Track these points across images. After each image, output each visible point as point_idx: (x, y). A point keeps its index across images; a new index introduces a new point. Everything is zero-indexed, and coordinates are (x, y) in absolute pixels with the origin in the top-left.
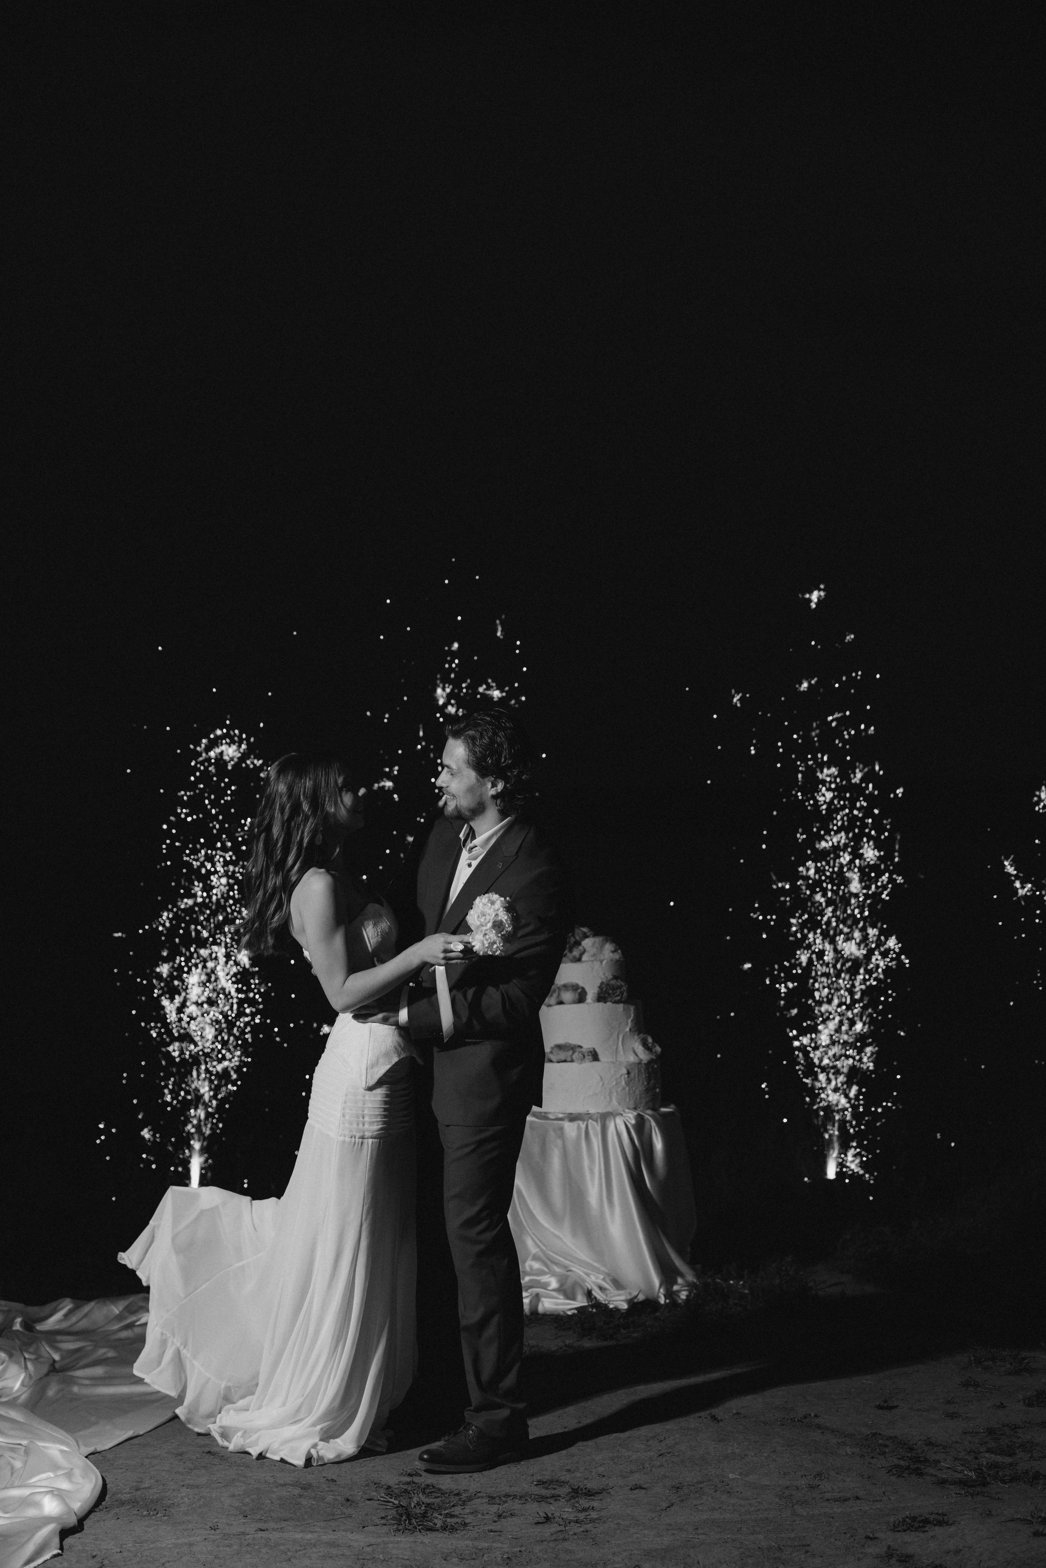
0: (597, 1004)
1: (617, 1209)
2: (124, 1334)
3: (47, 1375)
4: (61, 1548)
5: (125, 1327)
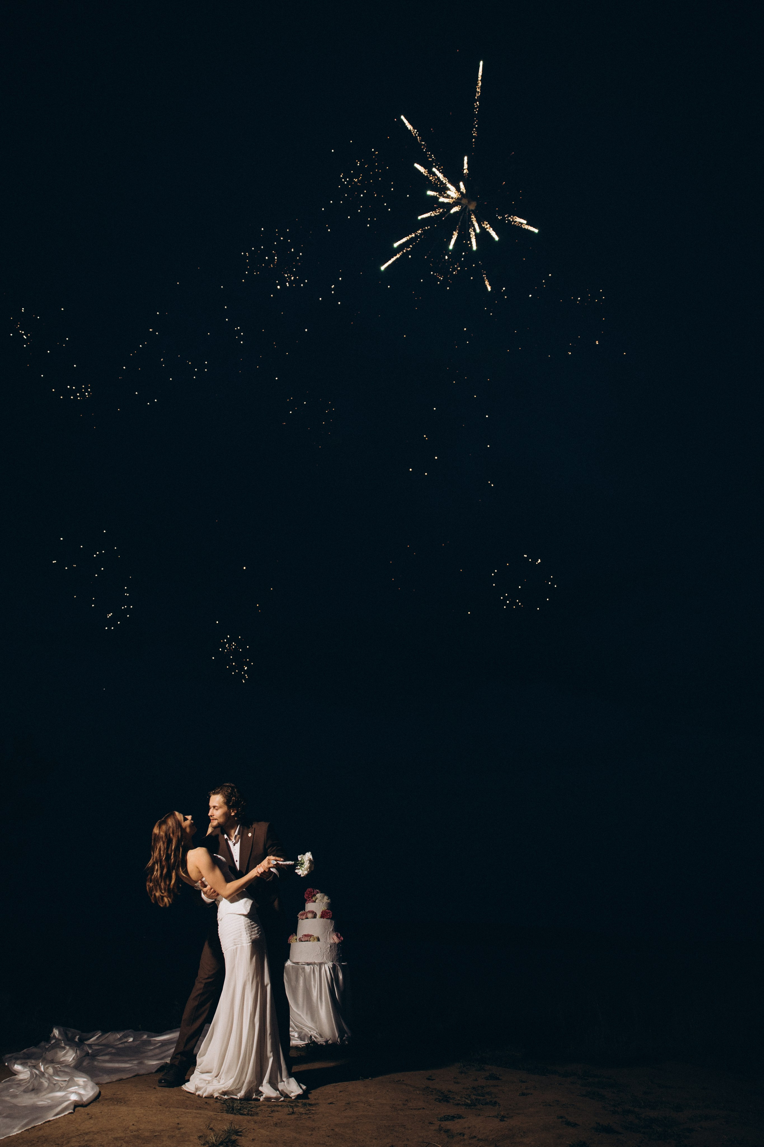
0: (320, 919)
1: (324, 1003)
2: (120, 1046)
3: (85, 1056)
4: (74, 1110)
5: (121, 1043)
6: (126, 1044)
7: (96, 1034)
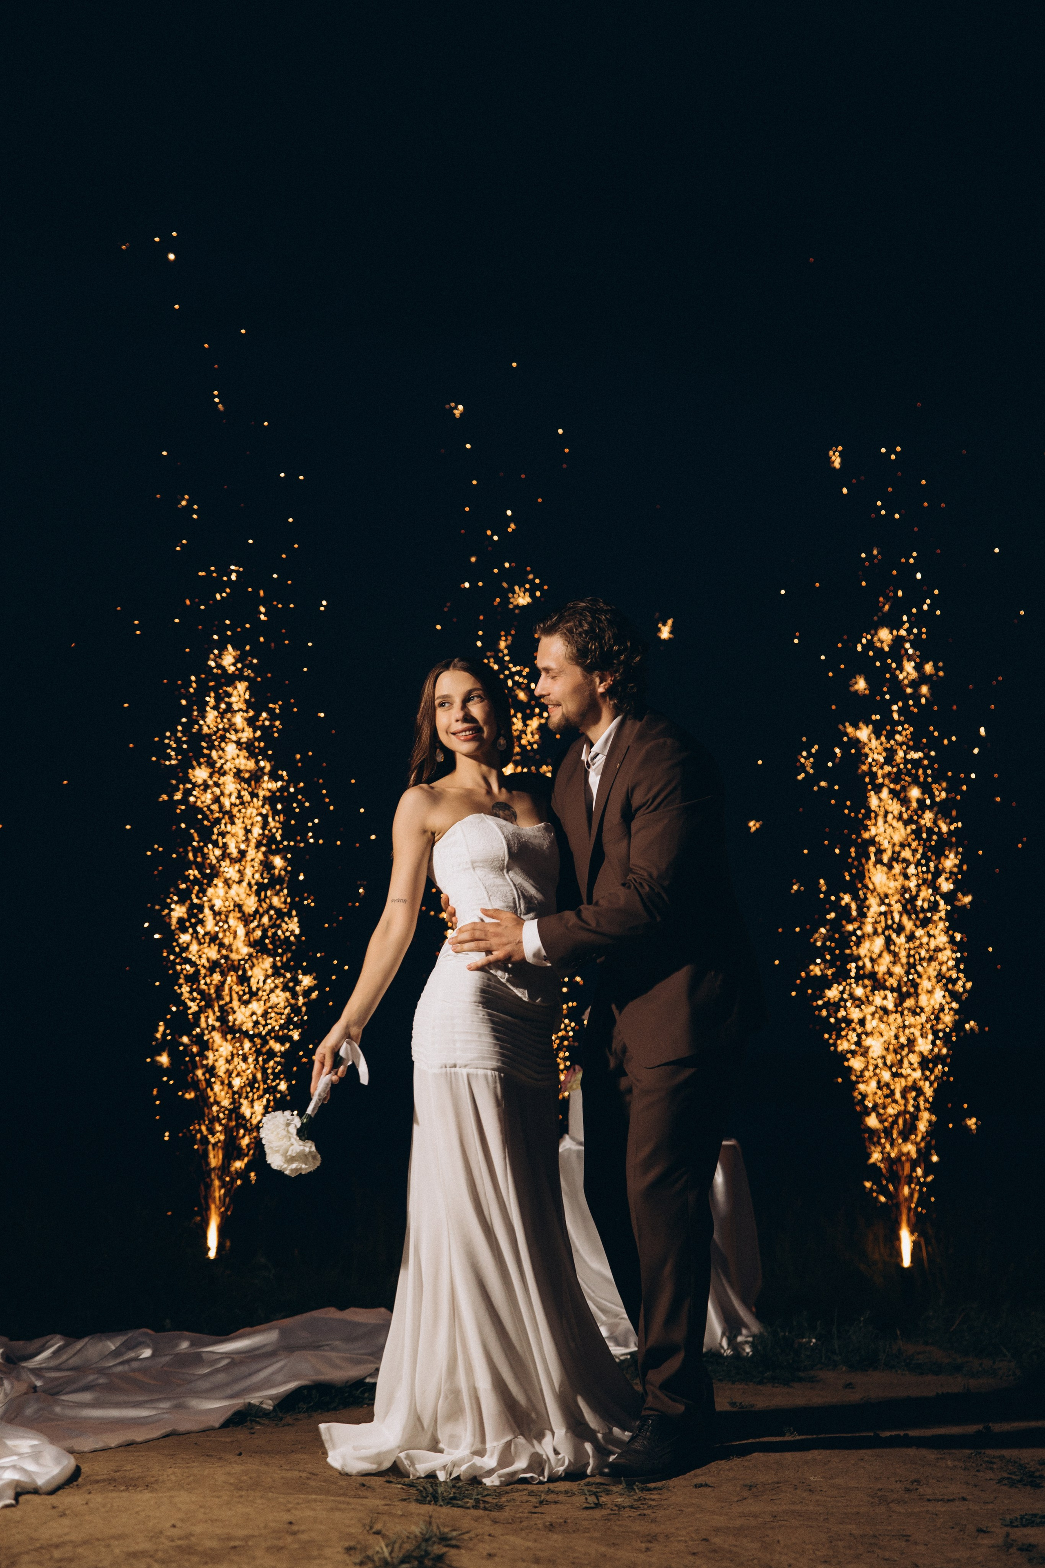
2: (120, 1369)
5: (122, 1363)
6: (135, 1365)
7: (51, 1343)
